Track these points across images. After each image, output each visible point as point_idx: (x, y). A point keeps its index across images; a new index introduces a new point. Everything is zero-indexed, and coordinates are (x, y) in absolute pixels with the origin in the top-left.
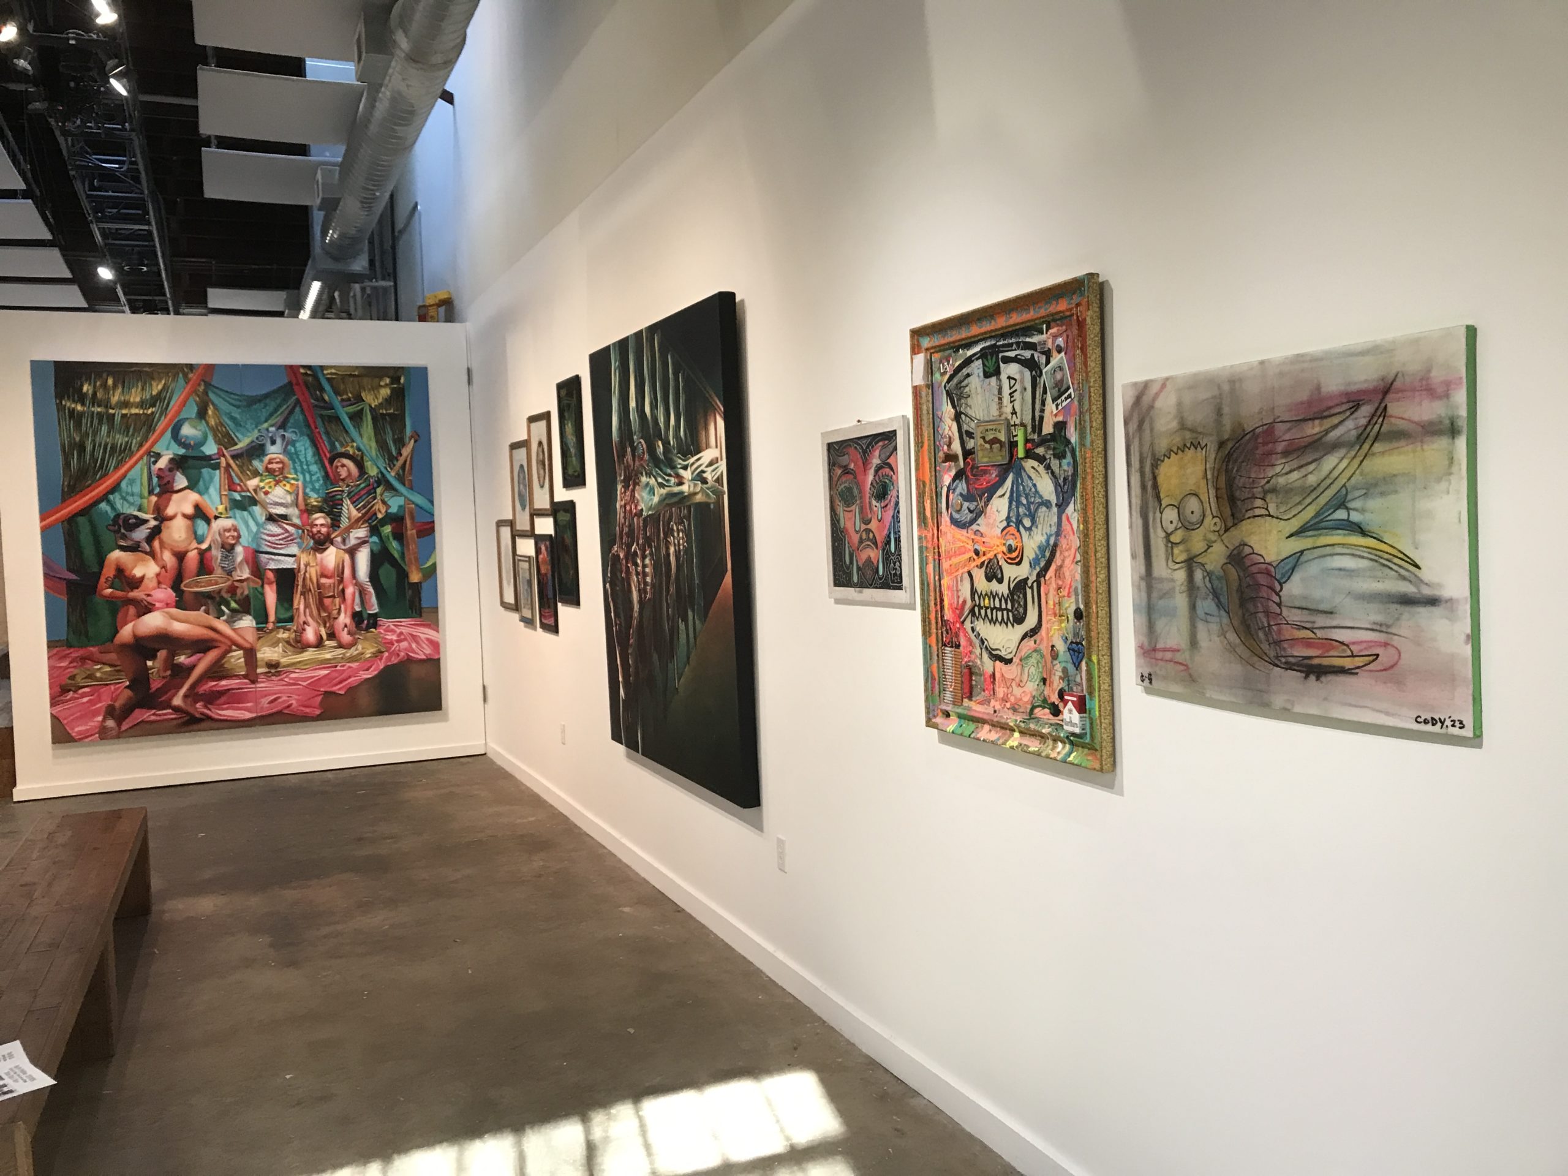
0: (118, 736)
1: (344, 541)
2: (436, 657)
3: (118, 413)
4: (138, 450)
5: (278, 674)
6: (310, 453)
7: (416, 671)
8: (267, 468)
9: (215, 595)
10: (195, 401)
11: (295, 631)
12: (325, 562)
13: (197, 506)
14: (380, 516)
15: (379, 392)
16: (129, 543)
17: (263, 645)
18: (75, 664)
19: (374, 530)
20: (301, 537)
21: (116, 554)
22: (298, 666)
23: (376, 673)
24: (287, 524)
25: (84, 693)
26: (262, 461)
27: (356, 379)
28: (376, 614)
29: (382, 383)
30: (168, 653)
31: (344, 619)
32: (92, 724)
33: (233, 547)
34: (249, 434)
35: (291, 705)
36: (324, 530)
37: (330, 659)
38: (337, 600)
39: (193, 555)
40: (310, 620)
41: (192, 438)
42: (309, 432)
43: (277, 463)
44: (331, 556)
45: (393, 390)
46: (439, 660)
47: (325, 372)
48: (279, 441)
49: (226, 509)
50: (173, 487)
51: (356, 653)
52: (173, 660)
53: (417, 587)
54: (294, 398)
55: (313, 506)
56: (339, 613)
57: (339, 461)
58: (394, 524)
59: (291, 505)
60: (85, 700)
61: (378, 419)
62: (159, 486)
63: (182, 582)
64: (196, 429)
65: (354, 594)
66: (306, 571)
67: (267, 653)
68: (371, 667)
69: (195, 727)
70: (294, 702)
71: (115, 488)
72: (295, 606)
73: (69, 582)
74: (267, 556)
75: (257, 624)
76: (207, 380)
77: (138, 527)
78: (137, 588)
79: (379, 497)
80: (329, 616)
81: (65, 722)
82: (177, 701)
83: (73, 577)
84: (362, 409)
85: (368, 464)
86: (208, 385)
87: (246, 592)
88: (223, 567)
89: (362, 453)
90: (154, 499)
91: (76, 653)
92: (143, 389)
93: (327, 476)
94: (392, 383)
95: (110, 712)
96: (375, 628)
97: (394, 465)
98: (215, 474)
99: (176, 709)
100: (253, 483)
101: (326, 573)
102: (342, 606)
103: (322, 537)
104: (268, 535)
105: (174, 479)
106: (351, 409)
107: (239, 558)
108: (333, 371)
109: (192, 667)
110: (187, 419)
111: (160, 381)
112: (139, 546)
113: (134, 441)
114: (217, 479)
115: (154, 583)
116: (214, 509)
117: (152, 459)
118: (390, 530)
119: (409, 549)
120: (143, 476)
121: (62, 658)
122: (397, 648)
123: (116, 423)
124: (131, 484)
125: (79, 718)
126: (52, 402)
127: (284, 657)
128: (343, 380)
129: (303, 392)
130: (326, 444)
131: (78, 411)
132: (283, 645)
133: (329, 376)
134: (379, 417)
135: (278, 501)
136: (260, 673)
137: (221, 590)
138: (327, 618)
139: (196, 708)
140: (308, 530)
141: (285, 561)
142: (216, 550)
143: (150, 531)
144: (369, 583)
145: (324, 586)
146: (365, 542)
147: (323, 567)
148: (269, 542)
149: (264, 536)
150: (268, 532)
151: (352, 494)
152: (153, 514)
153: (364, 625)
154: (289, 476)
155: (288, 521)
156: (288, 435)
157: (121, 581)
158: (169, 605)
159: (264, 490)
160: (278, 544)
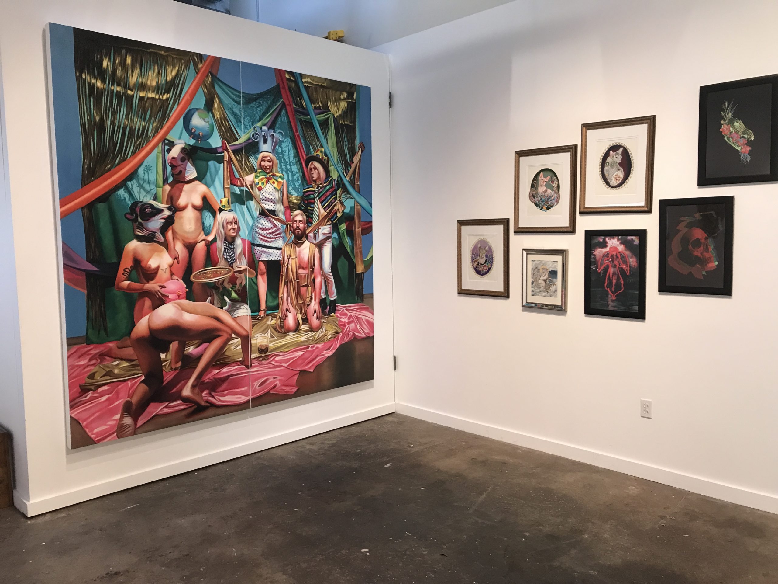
0: (136, 432)
1: (315, 236)
2: (371, 336)
3: (136, 95)
4: (154, 136)
5: (267, 358)
6: (292, 154)
7: (359, 348)
8: (260, 164)
9: (219, 286)
10: (204, 92)
11: (280, 318)
12: (302, 255)
13: (205, 199)
14: (339, 215)
15: (339, 104)
16: (146, 233)
17: (256, 332)
18: (94, 362)
19: (335, 228)
21: (133, 245)
22: (282, 349)
23: (334, 351)
24: (275, 219)
25: (103, 391)
27: (325, 90)
28: (335, 300)
30: (180, 343)
31: (314, 305)
32: (110, 423)
33: (233, 239)
34: (248, 131)
35: (277, 384)
36: (301, 226)
37: (304, 342)
38: (310, 289)
39: (201, 247)
40: (290, 307)
41: (202, 129)
42: (291, 135)
43: (268, 161)
44: (306, 250)
45: (348, 103)
46: (373, 337)
47: (304, 80)
48: (269, 140)
49: (228, 202)
50: (184, 178)
51: (321, 335)
52: (184, 351)
53: (361, 277)
54: (281, 100)
55: (294, 203)
56: (311, 300)
57: (312, 163)
58: (348, 223)
59: (278, 202)
60: (104, 398)
61: (338, 129)
62: (173, 175)
63: (191, 273)
64: (204, 120)
65: (321, 283)
66: (288, 263)
67: (259, 339)
68: (331, 347)
69: (202, 415)
70: (278, 382)
71: (132, 175)
72: (280, 295)
73: (89, 275)
74: (260, 248)
75: (252, 312)
76: (214, 73)
77: (154, 216)
78: (152, 279)
79: (338, 199)
80: (304, 303)
81: (84, 424)
82: (187, 392)
83: (92, 268)
84: (329, 117)
85: (332, 168)
86: (214, 77)
87: (244, 283)
88: (225, 259)
89: (328, 158)
90: (168, 188)
91: (95, 351)
92: (158, 73)
93: (303, 176)
94: (348, 98)
95: (128, 409)
96: (335, 313)
97: (348, 171)
98: (219, 167)
99: (186, 400)
100: (250, 178)
101: (302, 265)
102: (313, 294)
103: (300, 232)
104: (261, 229)
105: (185, 170)
106: (321, 117)
107: (239, 251)
108: (309, 80)
109: (200, 357)
110: (197, 109)
111: (174, 67)
112: (154, 236)
113: (151, 126)
114: (221, 172)
115: (167, 275)
116: (219, 202)
117: (167, 147)
118: (345, 228)
119: (356, 244)
120: (158, 164)
121: (79, 357)
122: (348, 329)
123: (134, 105)
124: (147, 171)
125: (99, 418)
126: (72, 75)
127: (272, 342)
128: (316, 89)
129: (287, 95)
130: (303, 146)
131: (98, 88)
132: (271, 331)
133: (306, 84)
134: (339, 127)
135: (268, 196)
136: (254, 359)
137: (224, 280)
138: (302, 305)
139: (202, 397)
140: (290, 225)
141: (273, 253)
142: (220, 242)
143: (163, 221)
144: (331, 274)
145: (301, 276)
146: (329, 238)
147: (300, 259)
148: (262, 236)
149: (257, 230)
150: (261, 226)
151: (321, 194)
152: (167, 204)
153: (327, 311)
154: (277, 174)
155: (276, 216)
156: (276, 135)
157: (138, 273)
158: (181, 297)
159: (258, 186)
160: (268, 238)
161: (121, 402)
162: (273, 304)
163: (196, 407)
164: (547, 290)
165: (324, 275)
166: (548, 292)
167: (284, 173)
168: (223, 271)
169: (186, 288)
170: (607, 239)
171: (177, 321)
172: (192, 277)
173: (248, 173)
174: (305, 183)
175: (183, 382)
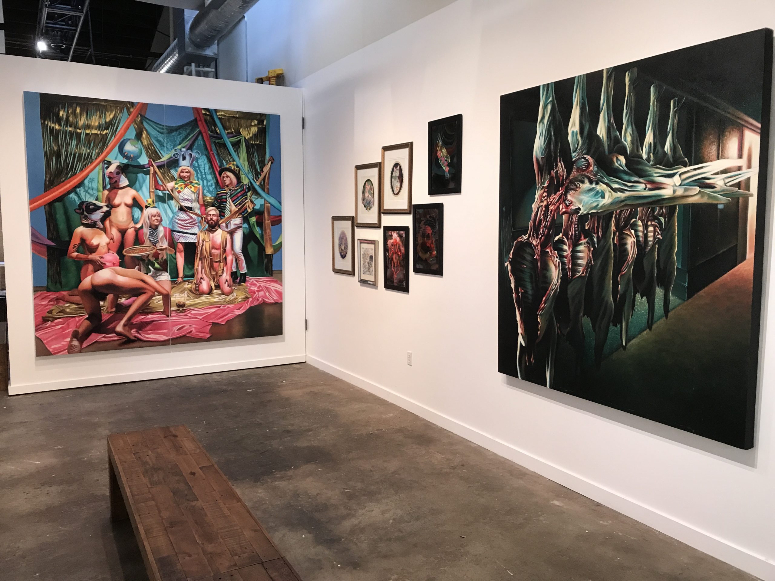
0: (80, 352)
1: (227, 226)
2: (281, 302)
3: (83, 132)
4: (96, 158)
5: (184, 311)
6: (207, 167)
7: (268, 311)
8: (180, 175)
9: (145, 258)
10: (135, 127)
11: (195, 284)
12: (215, 239)
13: (134, 199)
14: (249, 211)
15: (250, 129)
16: (89, 222)
17: (175, 292)
18: (52, 303)
19: (246, 220)
20: (200, 222)
21: (80, 230)
22: (197, 306)
23: (244, 311)
24: (192, 213)
25: (59, 322)
26: (177, 171)
27: (237, 120)
28: (245, 273)
29: (253, 124)
30: (114, 295)
31: (226, 276)
32: (63, 343)
33: (157, 227)
34: (170, 152)
35: (192, 331)
36: (215, 218)
37: (216, 302)
38: (222, 264)
39: (131, 232)
40: (204, 276)
41: (133, 152)
42: (207, 154)
43: (186, 172)
44: (219, 235)
45: (259, 128)
46: (282, 303)
47: (218, 114)
48: (188, 158)
49: (153, 202)
50: (119, 185)
51: (232, 298)
52: (117, 301)
53: (270, 257)
54: (198, 129)
55: (208, 202)
56: (223, 272)
57: (225, 173)
58: (258, 216)
59: (195, 201)
60: (59, 327)
61: (249, 147)
62: (110, 184)
63: (123, 249)
64: (135, 146)
65: (232, 260)
66: (203, 244)
67: (177, 297)
68: (241, 308)
69: (131, 345)
70: (193, 329)
71: (81, 184)
72: (196, 267)
73: (49, 247)
74: (179, 234)
75: (171, 278)
76: (142, 114)
77: (96, 211)
78: (94, 252)
79: (249, 198)
81: (45, 342)
82: (119, 328)
83: (51, 243)
84: (240, 140)
85: (243, 176)
86: (143, 117)
87: (165, 257)
88: (150, 240)
89: (240, 169)
90: (106, 192)
91: (53, 296)
92: (100, 117)
93: (217, 183)
94: (258, 124)
95: (75, 335)
96: (245, 283)
97: (259, 178)
98: (146, 178)
99: (119, 334)
100: (170, 185)
101: (215, 246)
102: (225, 268)
103: (213, 223)
104: (179, 220)
105: (120, 180)
106: (234, 139)
107: (161, 235)
108: (223, 113)
109: (128, 307)
110: (129, 139)
111: (112, 112)
112: (96, 224)
113: (94, 153)
114: (147, 181)
115: (105, 250)
116: (146, 202)
117: (106, 166)
118: (255, 220)
119: (266, 233)
120: (99, 177)
121: (43, 299)
122: (258, 296)
123: (82, 140)
124: (91, 182)
125: (55, 339)
126: (39, 122)
127: (188, 300)
128: (229, 120)
129: (203, 126)
130: (217, 161)
131: (56, 129)
132: (187, 292)
133: (220, 117)
134: (250, 146)
135: (186, 197)
136: (173, 311)
137: (149, 255)
138: (215, 276)
139: (131, 333)
140: (205, 218)
141: (190, 237)
142: (146, 229)
143: (103, 214)
144: (242, 254)
145: (214, 255)
146: (240, 227)
147: (213, 242)
148: (180, 224)
149: (177, 221)
150: (180, 218)
151: (233, 195)
152: (105, 203)
153: (238, 281)
154: (193, 181)
155: (192, 211)
156: (193, 154)
157: (84, 248)
158: (115, 265)
159: (177, 190)
160: (185, 226)
161: (70, 331)
162: (189, 273)
163: (126, 339)
164: (369, 270)
165: (235, 254)
167: (200, 180)
168: (148, 249)
169: (120, 259)
171: (112, 280)
172: (124, 252)
173: (169, 181)
174: (218, 187)
175: (116, 322)
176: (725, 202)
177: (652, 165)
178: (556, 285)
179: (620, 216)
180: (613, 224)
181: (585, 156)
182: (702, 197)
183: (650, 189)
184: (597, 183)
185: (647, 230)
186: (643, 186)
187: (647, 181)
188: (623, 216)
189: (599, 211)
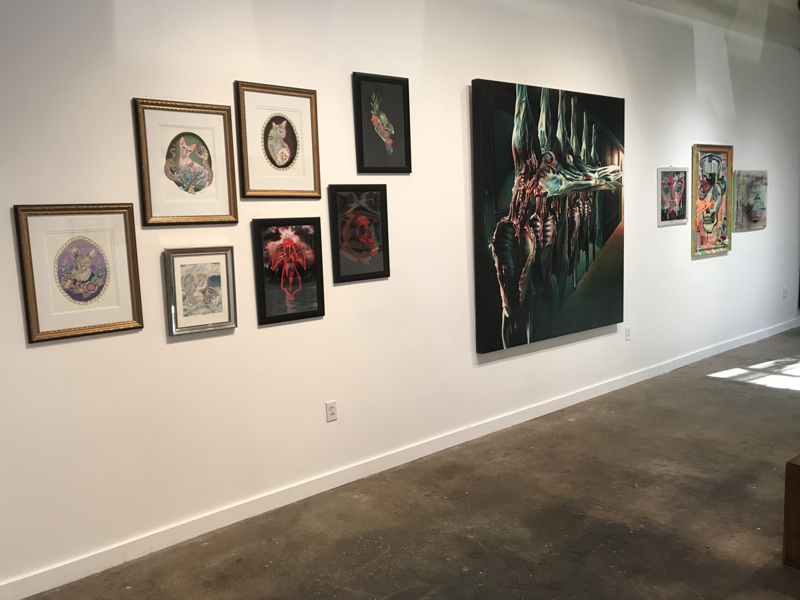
164: (207, 304)
166: (208, 307)
170: (280, 230)
176: (614, 189)
177: (586, 164)
178: (532, 255)
179: (571, 197)
180: (567, 204)
181: (550, 152)
182: (606, 186)
183: (586, 180)
184: (558, 174)
185: (584, 206)
186: (581, 178)
187: (584, 175)
188: (572, 198)
189: (559, 194)
